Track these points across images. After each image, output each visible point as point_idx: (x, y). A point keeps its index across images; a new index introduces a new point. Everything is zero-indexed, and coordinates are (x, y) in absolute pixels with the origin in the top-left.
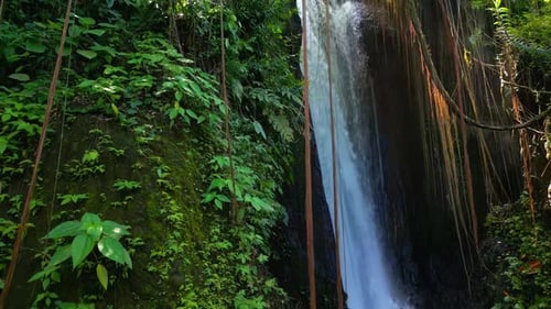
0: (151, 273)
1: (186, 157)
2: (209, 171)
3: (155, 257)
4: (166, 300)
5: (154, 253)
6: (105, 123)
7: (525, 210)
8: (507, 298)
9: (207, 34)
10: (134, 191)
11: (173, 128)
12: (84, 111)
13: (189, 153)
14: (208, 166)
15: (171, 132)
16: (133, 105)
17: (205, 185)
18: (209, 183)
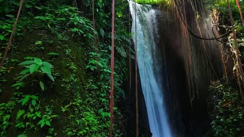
0: (62, 87)
1: (79, 49)
2: (88, 57)
3: (64, 81)
4: (69, 98)
5: (64, 80)
6: (45, 32)
7: (225, 81)
8: (217, 117)
9: (89, 6)
10: (56, 56)
11: (73, 37)
12: (36, 28)
13: (80, 48)
14: (88, 55)
15: (72, 39)
16: (57, 26)
17: (87, 63)
18: (88, 62)
